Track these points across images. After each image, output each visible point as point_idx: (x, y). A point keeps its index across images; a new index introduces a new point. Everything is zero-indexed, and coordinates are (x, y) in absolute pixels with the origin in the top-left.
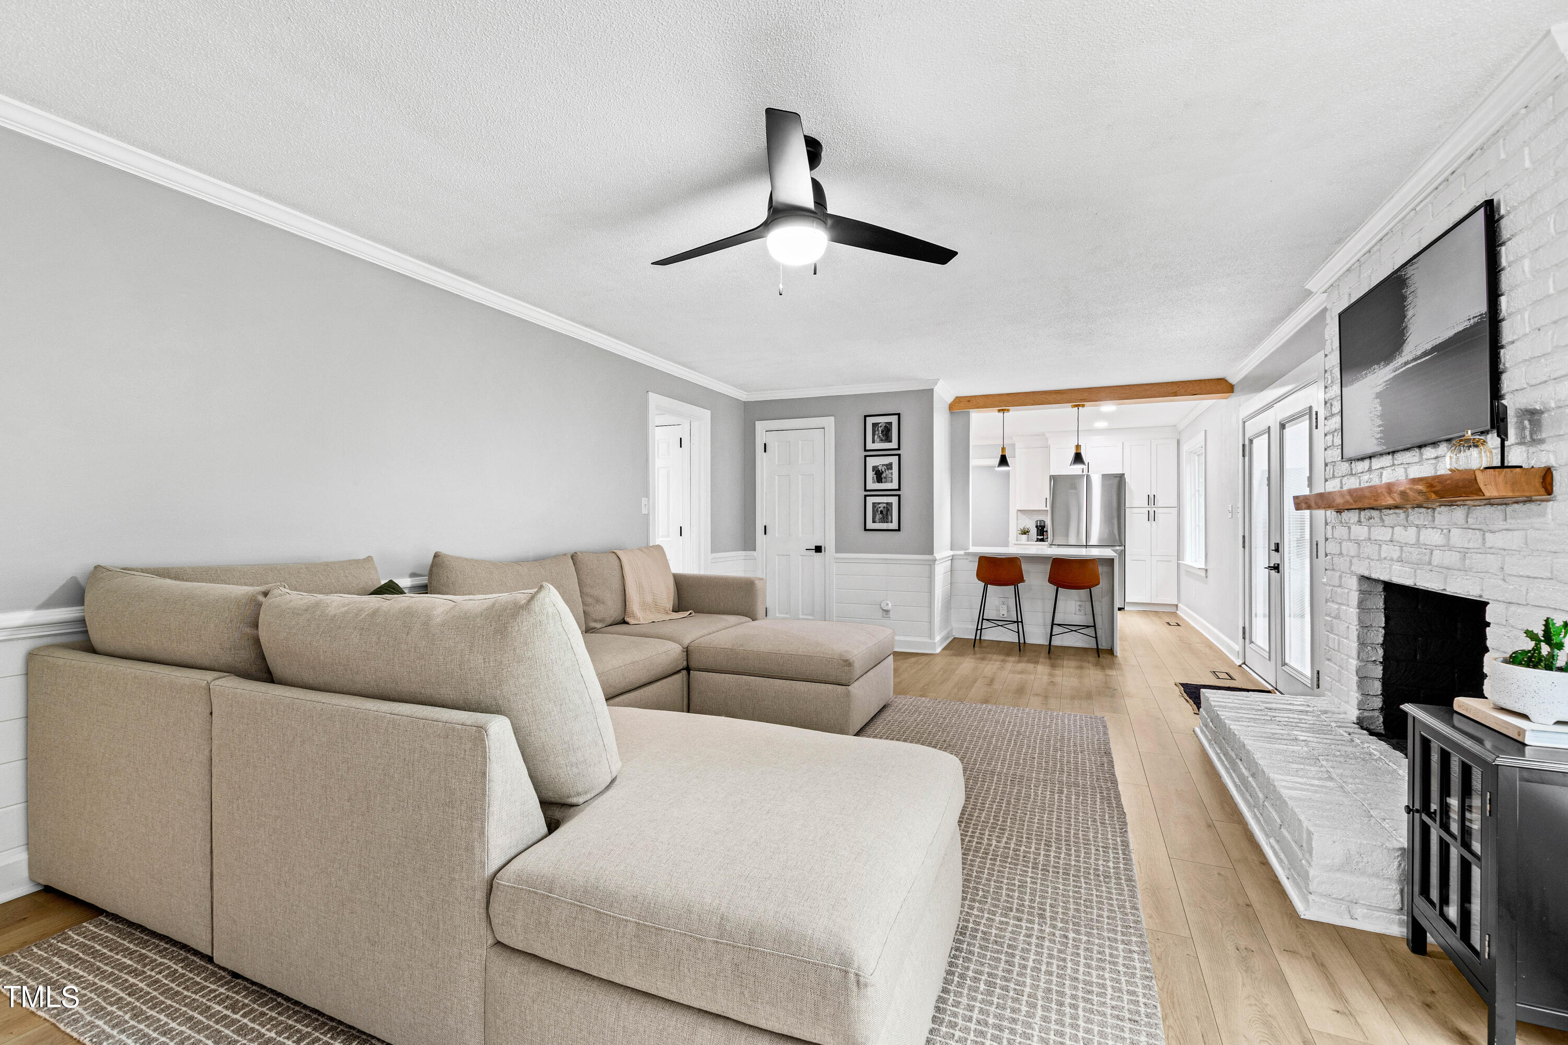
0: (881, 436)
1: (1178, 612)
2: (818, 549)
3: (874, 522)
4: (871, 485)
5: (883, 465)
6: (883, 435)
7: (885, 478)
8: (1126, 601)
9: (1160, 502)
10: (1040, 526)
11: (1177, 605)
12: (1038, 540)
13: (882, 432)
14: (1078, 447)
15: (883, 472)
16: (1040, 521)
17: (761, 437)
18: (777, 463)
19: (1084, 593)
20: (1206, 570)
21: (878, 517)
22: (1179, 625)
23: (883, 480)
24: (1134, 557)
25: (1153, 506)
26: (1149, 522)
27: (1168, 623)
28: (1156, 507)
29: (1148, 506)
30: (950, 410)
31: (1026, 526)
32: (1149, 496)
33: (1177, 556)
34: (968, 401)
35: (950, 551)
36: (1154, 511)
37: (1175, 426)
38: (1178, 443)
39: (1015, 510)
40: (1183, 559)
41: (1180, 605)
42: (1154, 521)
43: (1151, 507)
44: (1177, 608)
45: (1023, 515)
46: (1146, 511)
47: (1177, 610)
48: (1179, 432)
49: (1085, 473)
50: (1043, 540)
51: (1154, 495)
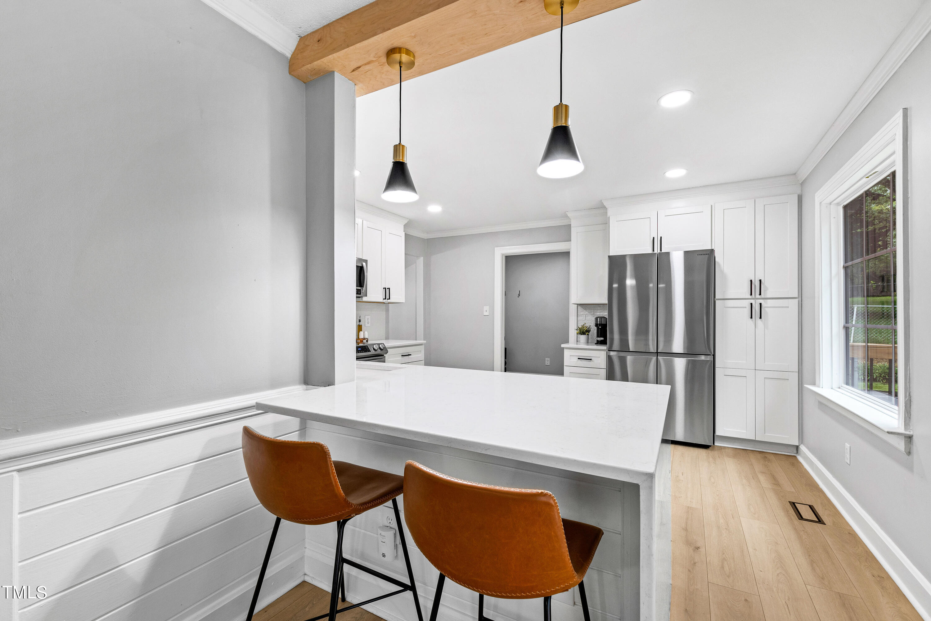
1: (800, 458)
8: (718, 433)
9: (770, 290)
10: (600, 325)
11: (797, 447)
12: (598, 343)
16: (601, 318)
20: (909, 439)
22: (819, 520)
24: (729, 372)
25: (758, 296)
26: (752, 321)
27: (794, 503)
28: (763, 297)
29: (750, 297)
30: (290, 73)
31: (585, 324)
32: (753, 281)
33: (798, 372)
34: (318, 41)
35: (300, 384)
36: (761, 304)
37: (795, 174)
38: (800, 199)
39: (575, 304)
40: (814, 384)
41: (803, 448)
42: (761, 318)
43: (755, 299)
44: (797, 451)
45: (585, 311)
46: (747, 303)
47: (799, 455)
48: (802, 183)
49: (657, 251)
50: (603, 343)
51: (760, 281)
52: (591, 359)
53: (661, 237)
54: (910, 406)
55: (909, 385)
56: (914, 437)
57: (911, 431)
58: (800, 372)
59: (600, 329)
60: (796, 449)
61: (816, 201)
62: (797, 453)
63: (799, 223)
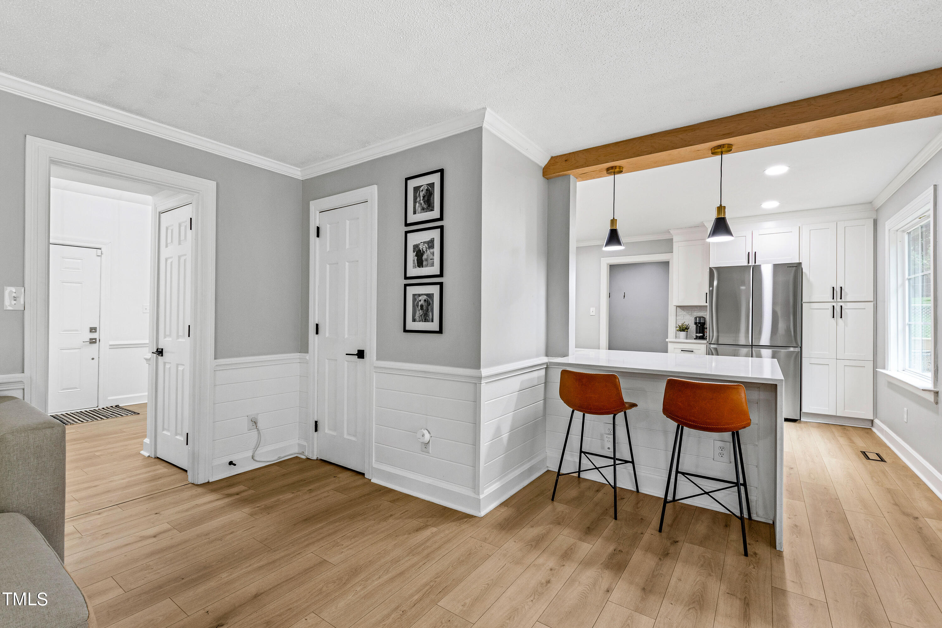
0: (423, 204)
1: (874, 430)
2: (361, 354)
3: (414, 320)
4: (413, 271)
5: (424, 243)
6: (424, 202)
7: (426, 260)
8: (804, 410)
9: (849, 295)
10: (699, 323)
11: (872, 421)
12: (697, 338)
13: (424, 197)
14: (721, 209)
15: (424, 252)
16: (700, 318)
17: (315, 220)
18: (328, 249)
19: (727, 436)
20: (937, 393)
21: (419, 313)
22: (882, 460)
23: (424, 263)
24: (813, 361)
25: (839, 300)
26: (834, 320)
27: (864, 452)
28: (844, 301)
29: (832, 300)
30: (543, 176)
31: (684, 322)
32: (835, 288)
33: (873, 361)
34: (566, 161)
35: (544, 356)
36: (841, 306)
37: (871, 203)
38: (875, 222)
39: (675, 306)
40: (884, 368)
41: (876, 421)
42: (841, 317)
43: (837, 302)
44: (872, 424)
45: (683, 311)
46: (830, 306)
47: (873, 427)
48: (877, 209)
49: (752, 263)
50: (703, 338)
51: (841, 288)
52: (693, 351)
53: (755, 252)
54: (938, 373)
55: (937, 360)
56: (939, 392)
57: (938, 389)
58: (875, 360)
59: (699, 327)
60: (871, 423)
61: (886, 228)
62: (872, 426)
63: (875, 243)
